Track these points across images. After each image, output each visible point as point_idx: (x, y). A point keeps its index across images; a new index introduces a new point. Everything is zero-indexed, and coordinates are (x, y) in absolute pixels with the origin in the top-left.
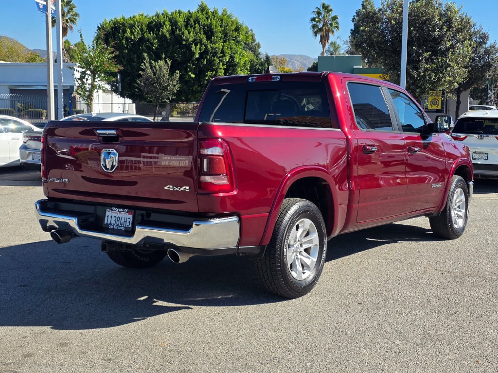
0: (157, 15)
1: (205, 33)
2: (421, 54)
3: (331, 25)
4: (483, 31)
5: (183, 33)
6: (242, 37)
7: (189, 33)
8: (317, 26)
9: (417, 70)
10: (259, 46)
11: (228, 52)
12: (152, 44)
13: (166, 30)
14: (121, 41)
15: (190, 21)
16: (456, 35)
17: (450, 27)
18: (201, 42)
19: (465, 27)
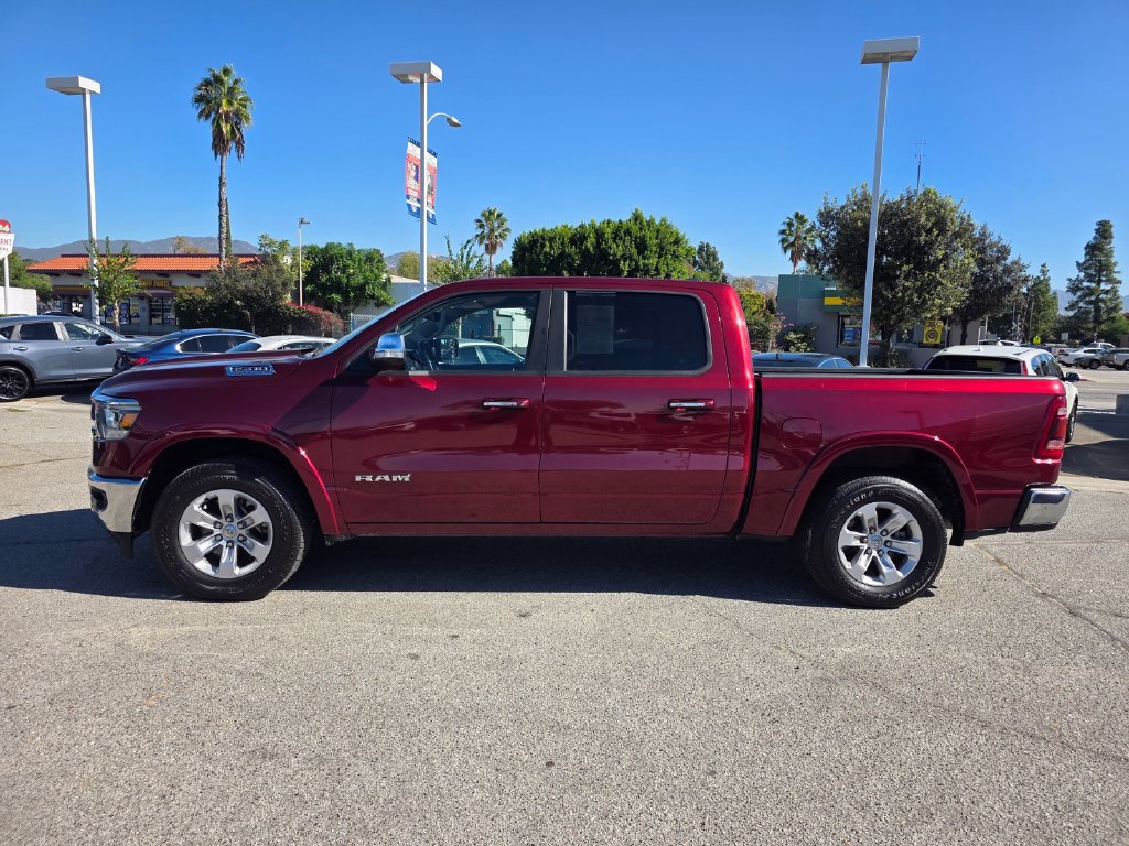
0: (582, 226)
1: (637, 247)
2: (900, 267)
3: (805, 238)
4: (1003, 243)
5: (610, 247)
6: (681, 251)
7: (618, 246)
8: (787, 241)
9: (893, 289)
10: (722, 266)
11: (663, 268)
12: (574, 260)
13: (590, 244)
14: (538, 256)
15: (620, 232)
16: (952, 242)
17: (942, 231)
18: (631, 258)
19: (966, 230)
